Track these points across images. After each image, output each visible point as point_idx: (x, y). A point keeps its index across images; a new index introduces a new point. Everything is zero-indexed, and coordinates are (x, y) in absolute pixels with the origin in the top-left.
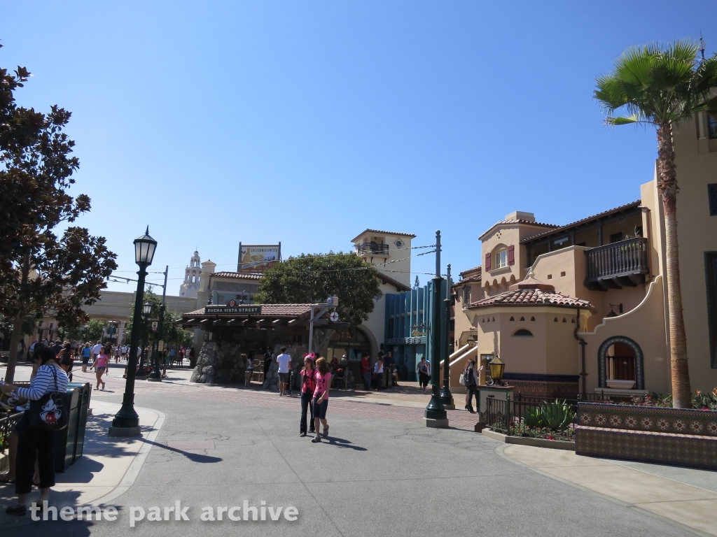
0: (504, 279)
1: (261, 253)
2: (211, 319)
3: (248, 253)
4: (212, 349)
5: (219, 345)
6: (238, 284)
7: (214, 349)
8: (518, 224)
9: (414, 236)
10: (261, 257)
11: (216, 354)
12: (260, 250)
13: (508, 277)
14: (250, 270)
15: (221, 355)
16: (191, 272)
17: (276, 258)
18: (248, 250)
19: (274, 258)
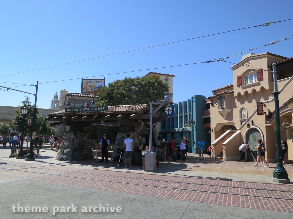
0: (254, 90)
1: (94, 84)
2: (69, 117)
3: (87, 84)
4: (70, 137)
5: (75, 134)
6: (82, 100)
7: (72, 137)
8: (266, 55)
9: (174, 76)
10: (94, 85)
11: (73, 140)
12: (93, 82)
13: (258, 89)
14: (88, 92)
15: (77, 141)
16: (54, 102)
17: (103, 86)
18: (87, 82)
19: (102, 86)
